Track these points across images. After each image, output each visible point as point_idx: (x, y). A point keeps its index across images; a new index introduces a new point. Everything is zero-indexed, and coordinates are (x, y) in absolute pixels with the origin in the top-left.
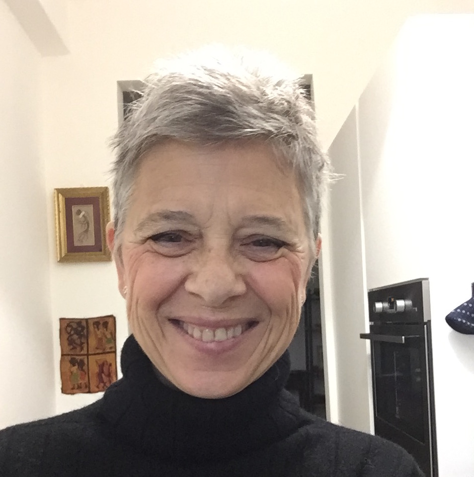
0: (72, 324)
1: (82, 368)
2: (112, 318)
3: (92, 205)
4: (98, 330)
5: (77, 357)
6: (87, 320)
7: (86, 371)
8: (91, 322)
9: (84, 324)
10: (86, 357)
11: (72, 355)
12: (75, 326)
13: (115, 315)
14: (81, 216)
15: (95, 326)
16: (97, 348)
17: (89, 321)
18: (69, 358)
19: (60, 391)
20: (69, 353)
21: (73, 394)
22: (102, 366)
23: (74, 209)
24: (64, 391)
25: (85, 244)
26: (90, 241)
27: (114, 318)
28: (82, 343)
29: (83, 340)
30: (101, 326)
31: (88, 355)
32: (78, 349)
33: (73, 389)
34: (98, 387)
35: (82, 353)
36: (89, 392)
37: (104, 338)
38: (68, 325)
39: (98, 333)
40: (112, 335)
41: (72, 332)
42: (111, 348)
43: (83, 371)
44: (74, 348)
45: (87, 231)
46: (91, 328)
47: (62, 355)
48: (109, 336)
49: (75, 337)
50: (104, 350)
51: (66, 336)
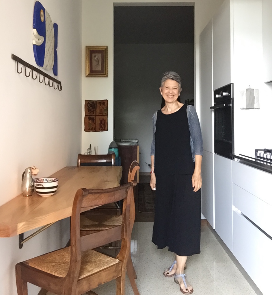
0: (90, 103)
1: (93, 121)
2: (107, 101)
3: (100, 54)
4: (101, 105)
5: (91, 117)
6: (96, 101)
7: (95, 122)
8: (98, 103)
9: (95, 103)
10: (95, 117)
11: (90, 116)
12: (91, 103)
13: (108, 100)
14: (96, 58)
15: (99, 104)
16: (100, 113)
17: (97, 102)
18: (88, 117)
19: (84, 130)
20: (89, 115)
21: (89, 132)
22: (101, 121)
23: (93, 55)
24: (85, 130)
25: (97, 70)
26: (99, 69)
27: (108, 101)
28: (94, 111)
29: (94, 110)
30: (102, 104)
31: (96, 116)
32: (92, 113)
33: (89, 130)
34: (99, 129)
35: (94, 115)
36: (96, 131)
37: (103, 109)
38: (88, 103)
39: (101, 107)
40: (106, 108)
41: (90, 106)
42: (105, 113)
43: (94, 122)
44: (90, 113)
45: (98, 64)
46: (98, 105)
47: (86, 115)
48: (105, 109)
49: (91, 108)
50: (103, 114)
51: (87, 108)
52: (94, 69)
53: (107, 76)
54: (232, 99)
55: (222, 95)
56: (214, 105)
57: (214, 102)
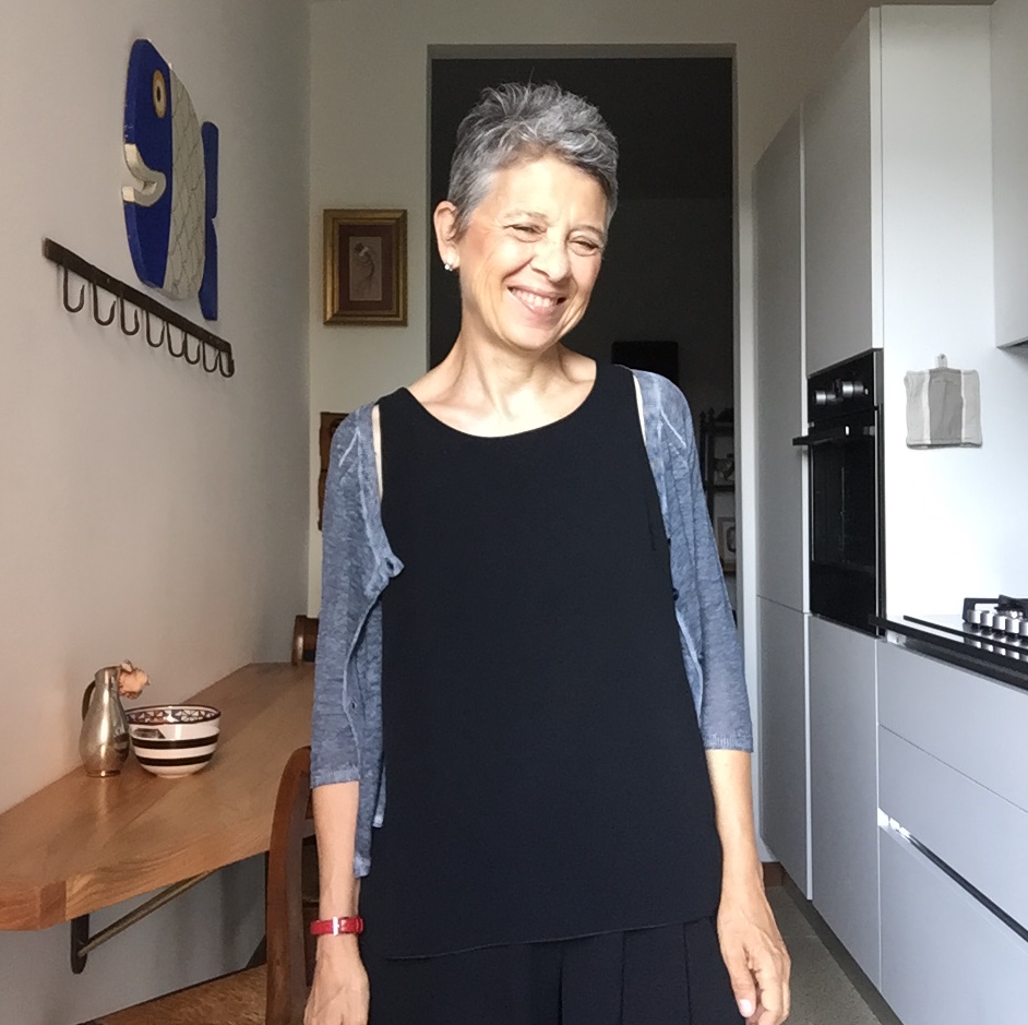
3: (380, 238)
14: (362, 254)
23: (353, 242)
25: (366, 298)
26: (375, 294)
45: (370, 278)
52: (353, 297)
53: (404, 323)
54: (877, 408)
55: (838, 392)
56: (810, 430)
57: (810, 421)
